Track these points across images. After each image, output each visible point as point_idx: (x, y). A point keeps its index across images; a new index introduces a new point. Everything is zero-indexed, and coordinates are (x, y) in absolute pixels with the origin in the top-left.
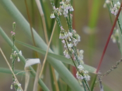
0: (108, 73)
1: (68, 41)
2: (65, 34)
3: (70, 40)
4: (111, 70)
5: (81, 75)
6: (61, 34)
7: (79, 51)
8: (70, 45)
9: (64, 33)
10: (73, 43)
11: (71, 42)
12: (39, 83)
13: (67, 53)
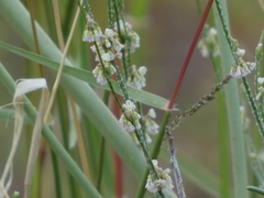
0: (194, 110)
1: (104, 47)
2: (95, 31)
3: (108, 45)
4: (202, 103)
5: (129, 123)
6: (86, 32)
7: (137, 68)
8: (106, 57)
9: (92, 30)
10: (116, 52)
11: (110, 49)
12: (43, 133)
13: (101, 72)
